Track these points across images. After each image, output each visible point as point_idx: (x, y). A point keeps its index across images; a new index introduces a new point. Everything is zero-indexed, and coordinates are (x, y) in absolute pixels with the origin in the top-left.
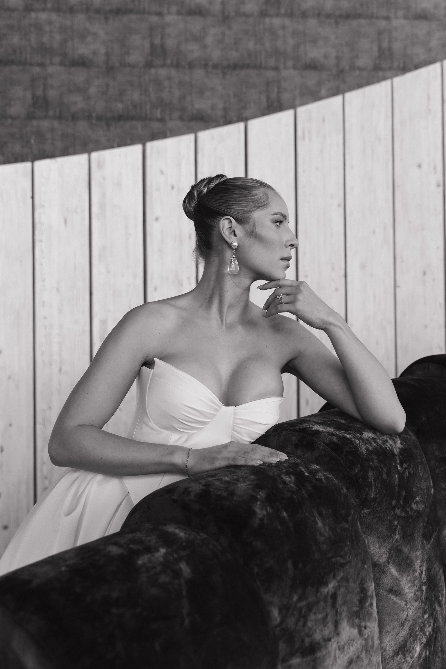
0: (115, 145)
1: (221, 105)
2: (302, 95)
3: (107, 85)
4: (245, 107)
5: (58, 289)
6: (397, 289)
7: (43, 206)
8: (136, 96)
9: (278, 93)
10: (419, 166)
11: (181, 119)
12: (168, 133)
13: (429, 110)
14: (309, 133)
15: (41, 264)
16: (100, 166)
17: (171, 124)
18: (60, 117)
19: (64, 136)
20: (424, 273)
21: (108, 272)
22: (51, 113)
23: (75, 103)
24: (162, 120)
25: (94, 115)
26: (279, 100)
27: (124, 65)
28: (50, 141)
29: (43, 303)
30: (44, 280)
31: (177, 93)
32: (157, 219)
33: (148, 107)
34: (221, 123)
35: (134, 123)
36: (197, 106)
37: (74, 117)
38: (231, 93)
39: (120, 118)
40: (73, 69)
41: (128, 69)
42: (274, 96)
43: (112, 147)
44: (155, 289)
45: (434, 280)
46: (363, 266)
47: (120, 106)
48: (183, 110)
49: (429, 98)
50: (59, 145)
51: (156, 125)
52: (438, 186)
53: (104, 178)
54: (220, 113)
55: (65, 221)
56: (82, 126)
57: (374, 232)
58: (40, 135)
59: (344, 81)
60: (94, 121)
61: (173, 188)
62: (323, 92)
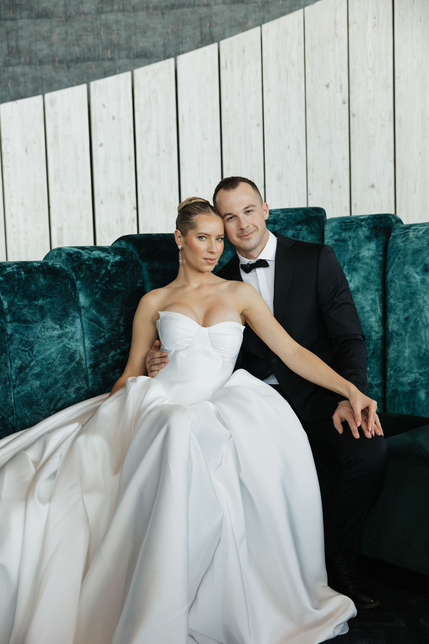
0: (75, 83)
1: (161, 43)
2: (232, 27)
3: (66, 33)
4: (181, 43)
5: (23, 204)
6: (309, 196)
7: (8, 139)
8: (90, 40)
9: (210, 27)
10: (328, 86)
11: (128, 57)
12: (118, 71)
13: (336, 34)
14: (231, 63)
15: (9, 185)
16: (52, 104)
17: (119, 62)
18: (30, 63)
19: (34, 79)
20: (332, 182)
21: (62, 189)
22: (23, 60)
23: (41, 50)
24: (112, 59)
25: (57, 59)
26: (211, 34)
27: (80, 13)
28: (23, 84)
29: (12, 214)
30: (11, 197)
31: (124, 34)
32: (101, 145)
33: (100, 49)
34: (162, 58)
35: (90, 63)
36: (141, 45)
37: (41, 62)
38: (169, 31)
39: (77, 60)
40: (38, 21)
41: (83, 17)
42: (206, 30)
43: (73, 85)
44: (102, 202)
45: (340, 187)
46: (279, 178)
47: (77, 50)
48: (129, 49)
49: (336, 24)
50: (30, 86)
51: (107, 64)
52: (344, 103)
53: (56, 114)
54: (160, 49)
55: (26, 151)
56: (48, 69)
57: (289, 147)
58: (15, 79)
59: (269, 12)
60: (57, 64)
61: (114, 118)
62: (250, 23)
